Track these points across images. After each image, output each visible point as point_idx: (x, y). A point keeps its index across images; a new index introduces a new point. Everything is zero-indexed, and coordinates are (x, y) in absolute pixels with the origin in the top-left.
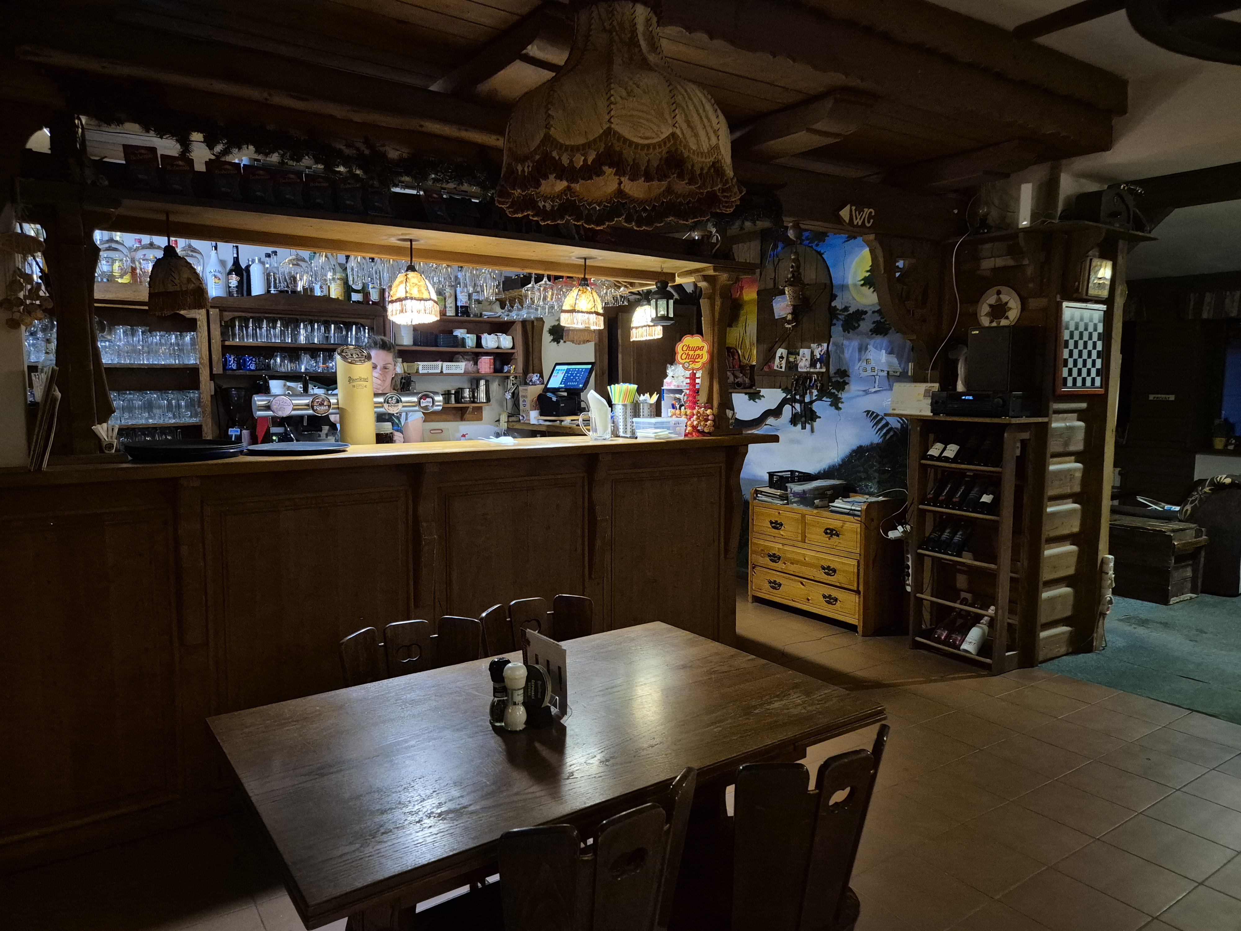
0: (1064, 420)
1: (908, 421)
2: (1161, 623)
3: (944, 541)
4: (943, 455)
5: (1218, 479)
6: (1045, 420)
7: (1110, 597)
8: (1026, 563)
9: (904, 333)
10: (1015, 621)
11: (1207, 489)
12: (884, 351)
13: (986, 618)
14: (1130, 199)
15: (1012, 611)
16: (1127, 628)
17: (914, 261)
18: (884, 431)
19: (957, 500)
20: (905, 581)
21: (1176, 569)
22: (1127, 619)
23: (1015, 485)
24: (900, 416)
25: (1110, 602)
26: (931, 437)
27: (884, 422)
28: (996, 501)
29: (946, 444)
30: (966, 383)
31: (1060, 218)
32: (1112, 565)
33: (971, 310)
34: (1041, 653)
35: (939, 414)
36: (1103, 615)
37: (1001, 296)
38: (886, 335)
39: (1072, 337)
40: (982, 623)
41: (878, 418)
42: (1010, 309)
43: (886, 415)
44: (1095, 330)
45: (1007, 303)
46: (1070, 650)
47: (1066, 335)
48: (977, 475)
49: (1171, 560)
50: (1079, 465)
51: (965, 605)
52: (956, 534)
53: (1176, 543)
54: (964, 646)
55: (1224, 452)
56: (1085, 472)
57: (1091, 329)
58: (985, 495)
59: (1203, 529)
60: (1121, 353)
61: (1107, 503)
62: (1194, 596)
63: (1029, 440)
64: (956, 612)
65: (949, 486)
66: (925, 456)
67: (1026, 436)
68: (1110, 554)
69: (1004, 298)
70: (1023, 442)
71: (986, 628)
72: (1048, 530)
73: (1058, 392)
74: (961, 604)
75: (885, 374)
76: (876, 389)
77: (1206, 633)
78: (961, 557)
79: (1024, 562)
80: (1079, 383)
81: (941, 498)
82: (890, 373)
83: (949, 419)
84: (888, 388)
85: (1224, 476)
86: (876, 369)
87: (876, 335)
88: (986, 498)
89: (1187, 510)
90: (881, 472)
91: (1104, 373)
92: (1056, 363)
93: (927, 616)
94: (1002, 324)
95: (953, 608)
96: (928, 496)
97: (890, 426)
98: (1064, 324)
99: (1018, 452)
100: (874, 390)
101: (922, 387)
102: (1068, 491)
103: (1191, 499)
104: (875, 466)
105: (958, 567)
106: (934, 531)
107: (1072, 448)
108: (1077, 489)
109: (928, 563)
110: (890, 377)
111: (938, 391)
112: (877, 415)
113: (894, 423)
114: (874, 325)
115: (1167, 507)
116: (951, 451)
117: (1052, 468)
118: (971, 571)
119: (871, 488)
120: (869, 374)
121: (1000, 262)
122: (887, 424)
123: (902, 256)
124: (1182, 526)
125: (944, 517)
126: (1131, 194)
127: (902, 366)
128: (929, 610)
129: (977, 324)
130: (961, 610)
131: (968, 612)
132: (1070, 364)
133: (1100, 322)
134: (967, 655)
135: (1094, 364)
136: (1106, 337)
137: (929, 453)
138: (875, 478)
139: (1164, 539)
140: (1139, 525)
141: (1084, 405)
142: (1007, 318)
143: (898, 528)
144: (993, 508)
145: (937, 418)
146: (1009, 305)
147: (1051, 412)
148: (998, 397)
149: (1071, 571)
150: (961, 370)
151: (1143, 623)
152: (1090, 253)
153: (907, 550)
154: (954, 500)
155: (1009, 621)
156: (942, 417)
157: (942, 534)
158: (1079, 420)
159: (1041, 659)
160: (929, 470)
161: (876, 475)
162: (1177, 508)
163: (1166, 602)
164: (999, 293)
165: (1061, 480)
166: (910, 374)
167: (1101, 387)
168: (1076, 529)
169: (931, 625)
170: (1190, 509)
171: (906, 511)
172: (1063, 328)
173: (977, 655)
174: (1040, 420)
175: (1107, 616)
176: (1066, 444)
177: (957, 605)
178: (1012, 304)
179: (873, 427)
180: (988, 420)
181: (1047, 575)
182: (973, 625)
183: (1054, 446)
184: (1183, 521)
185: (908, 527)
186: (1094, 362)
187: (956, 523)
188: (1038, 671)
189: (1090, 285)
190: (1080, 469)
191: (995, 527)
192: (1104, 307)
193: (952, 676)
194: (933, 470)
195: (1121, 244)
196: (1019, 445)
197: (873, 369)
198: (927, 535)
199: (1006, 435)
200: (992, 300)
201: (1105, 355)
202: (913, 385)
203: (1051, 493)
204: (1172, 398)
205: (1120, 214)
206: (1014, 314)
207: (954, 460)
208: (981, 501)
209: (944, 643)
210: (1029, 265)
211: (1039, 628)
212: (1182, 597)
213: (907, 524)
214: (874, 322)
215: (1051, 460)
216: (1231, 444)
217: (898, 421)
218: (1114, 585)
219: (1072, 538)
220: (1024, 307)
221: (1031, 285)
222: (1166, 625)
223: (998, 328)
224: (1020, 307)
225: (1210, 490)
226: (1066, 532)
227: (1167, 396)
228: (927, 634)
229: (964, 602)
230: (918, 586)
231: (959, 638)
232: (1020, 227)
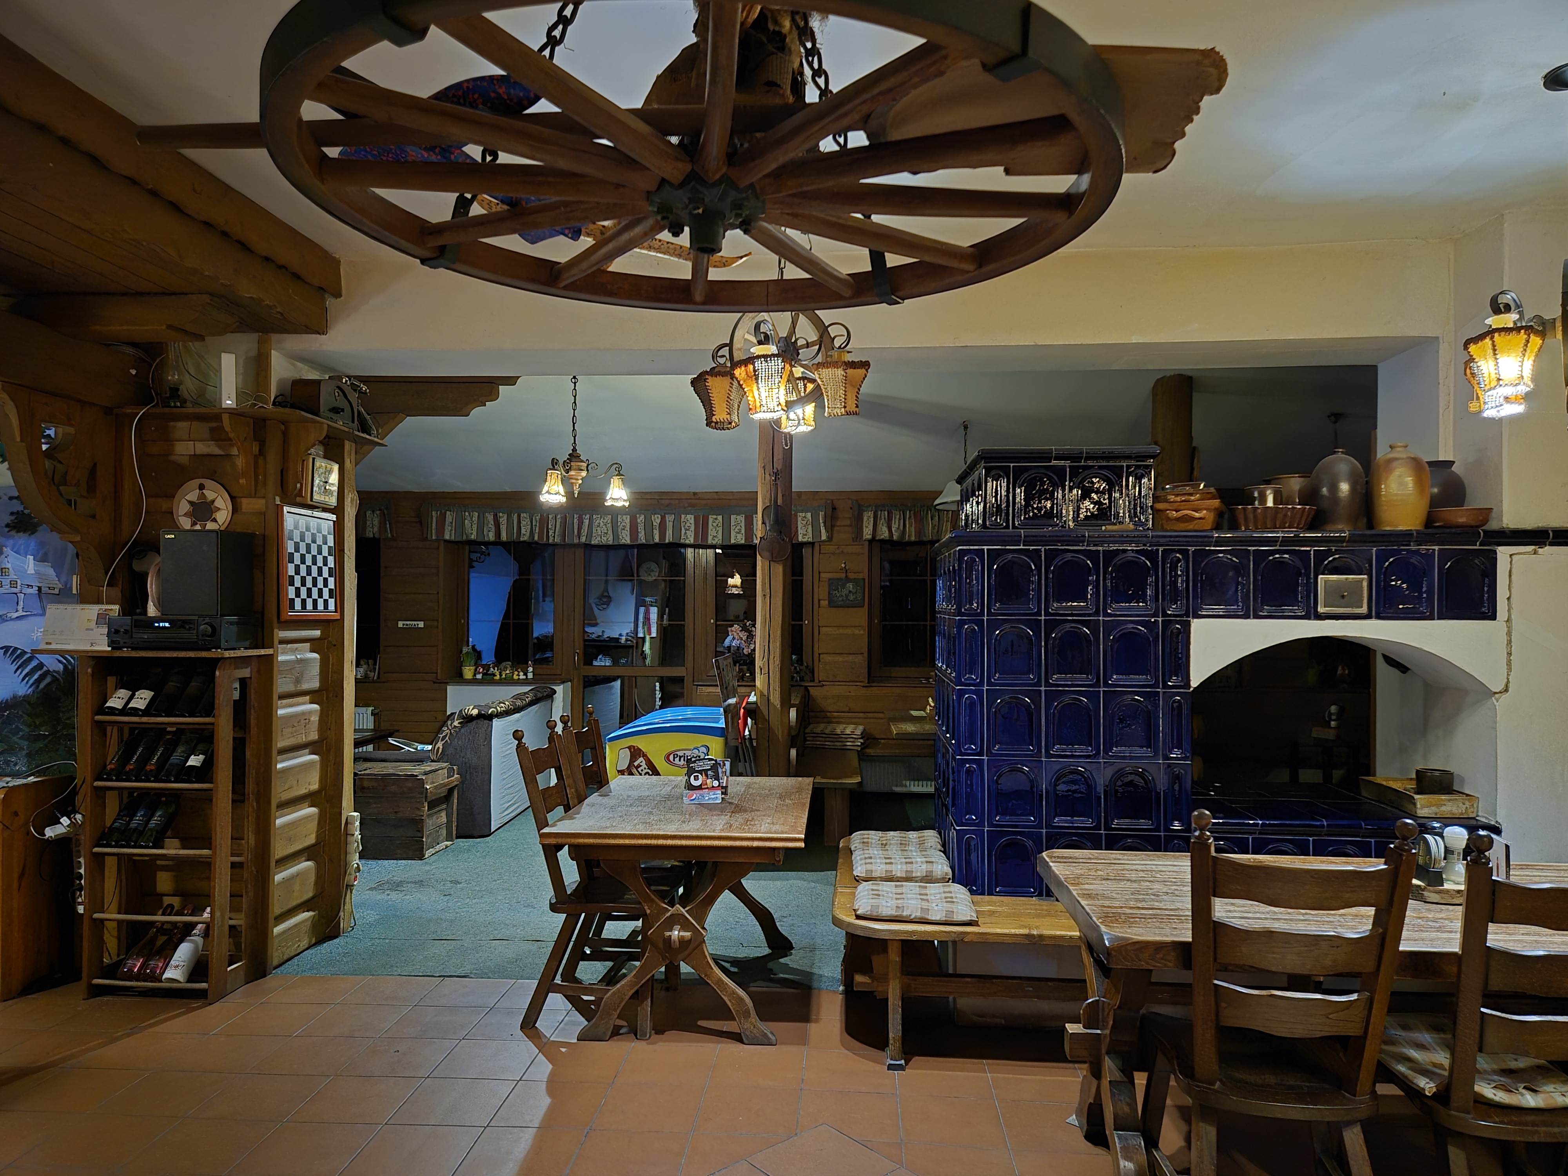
0: (294, 651)
1: (74, 660)
2: (415, 883)
3: (135, 829)
4: (130, 706)
5: (466, 711)
6: (269, 651)
7: (357, 864)
8: (252, 841)
9: (59, 531)
10: (239, 921)
11: (456, 723)
12: (32, 557)
13: (200, 926)
14: (353, 397)
15: (235, 908)
16: (380, 897)
17: (71, 430)
18: (36, 677)
19: (153, 767)
20: (74, 899)
21: (429, 816)
22: (380, 885)
23: (234, 738)
24: (61, 653)
25: (358, 869)
26: (111, 681)
27: (34, 663)
28: (209, 763)
29: (134, 689)
30: (159, 604)
31: (274, 404)
32: (358, 823)
33: (165, 506)
34: (275, 954)
35: (120, 648)
36: (350, 887)
37: (204, 491)
38: (32, 533)
39: (297, 550)
40: (195, 935)
41: (25, 658)
42: (219, 509)
43: (34, 651)
44: (325, 543)
45: (213, 501)
46: (314, 941)
47: (290, 548)
48: (181, 731)
49: (424, 807)
50: (316, 707)
51: (170, 915)
52: (152, 816)
53: (428, 787)
54: (168, 974)
55: (474, 682)
56: (323, 715)
57: (319, 541)
58: (192, 757)
59: (455, 767)
60: (356, 571)
61: (349, 751)
62: (449, 843)
63: (250, 678)
64: (156, 927)
65: (141, 749)
66: (102, 709)
67: (245, 673)
68: (355, 811)
69: (210, 495)
70: (243, 682)
71: (200, 940)
72: (280, 792)
73: (283, 618)
74: (163, 914)
75: (34, 591)
76: (20, 613)
77: (460, 883)
78: (162, 848)
79: (251, 839)
80: (309, 606)
81: (128, 768)
82: (43, 589)
83: (135, 654)
84: (40, 612)
85: (471, 707)
86: (19, 584)
87: (18, 532)
88: (195, 761)
89: (439, 748)
90: (34, 739)
91: (338, 594)
92: (280, 581)
93: (111, 943)
94: (208, 527)
95: (152, 924)
96: (109, 767)
97: (45, 669)
98: (286, 533)
99: (236, 695)
100: (15, 615)
101: (93, 610)
102: (303, 739)
103: (441, 736)
104: (21, 730)
105: (158, 862)
106: (119, 817)
107: (305, 686)
108: (314, 736)
109: (111, 865)
110: (43, 596)
111: (119, 615)
112: (24, 653)
113: (53, 664)
114: (13, 518)
115: (420, 747)
116: (142, 699)
117: (280, 712)
118: (178, 865)
119: (16, 764)
120: (7, 591)
121: (202, 448)
122: (41, 665)
123: (52, 420)
124: (435, 766)
125: (135, 794)
126: (355, 390)
127: (64, 579)
128: (115, 933)
129: (174, 527)
130: (163, 923)
131: (174, 924)
132: (298, 582)
133: (329, 533)
134: (175, 985)
135: (326, 584)
136: (338, 551)
137: (108, 704)
138: (22, 749)
139: (416, 782)
140: (391, 771)
141: (317, 633)
142: (215, 520)
143: (61, 820)
144: (205, 773)
145: (117, 654)
146: (216, 504)
147: (276, 642)
148: (205, 624)
149: (312, 840)
150: (152, 587)
151: (396, 886)
152: (312, 451)
153: (79, 851)
154: (148, 768)
155: (232, 922)
156: (126, 653)
157: (131, 820)
158: (312, 651)
159: (275, 962)
160: (109, 729)
161: (25, 744)
162: (430, 747)
163: (421, 857)
164: (202, 487)
165: (294, 726)
166: (74, 592)
167: (336, 612)
168: (315, 786)
169: (118, 955)
170: (441, 747)
171: (74, 792)
172: (286, 538)
173: (189, 981)
174: (263, 652)
175: (355, 887)
176: (298, 681)
177: (159, 918)
178: (219, 503)
179: (15, 672)
180: (191, 654)
181: (279, 850)
182: (181, 941)
183: (282, 684)
184: (435, 762)
185: (79, 817)
186: (326, 581)
187: (151, 801)
188: (269, 982)
189: (315, 489)
190: (316, 711)
191: (207, 798)
192: (334, 517)
193: (146, 1024)
194: (115, 729)
195: (347, 445)
196: (237, 685)
197: (13, 584)
198: (108, 824)
199: (217, 673)
200: (193, 496)
201: (338, 572)
202: (79, 607)
203: (281, 744)
204: (421, 624)
205: (343, 410)
206: (223, 516)
207: (146, 712)
208: (188, 764)
209: (138, 977)
210: (238, 456)
211: (271, 920)
212: (438, 848)
213: (76, 812)
214: (12, 514)
215: (279, 702)
216: (479, 673)
217: (60, 661)
218: (361, 848)
219: (310, 798)
220: (235, 510)
221: (242, 481)
222: (420, 883)
223: (204, 531)
224: (230, 508)
225: (459, 723)
226: (303, 791)
227: (416, 623)
228: (111, 971)
229: (169, 910)
230: (97, 904)
231: (161, 965)
232: (224, 406)
